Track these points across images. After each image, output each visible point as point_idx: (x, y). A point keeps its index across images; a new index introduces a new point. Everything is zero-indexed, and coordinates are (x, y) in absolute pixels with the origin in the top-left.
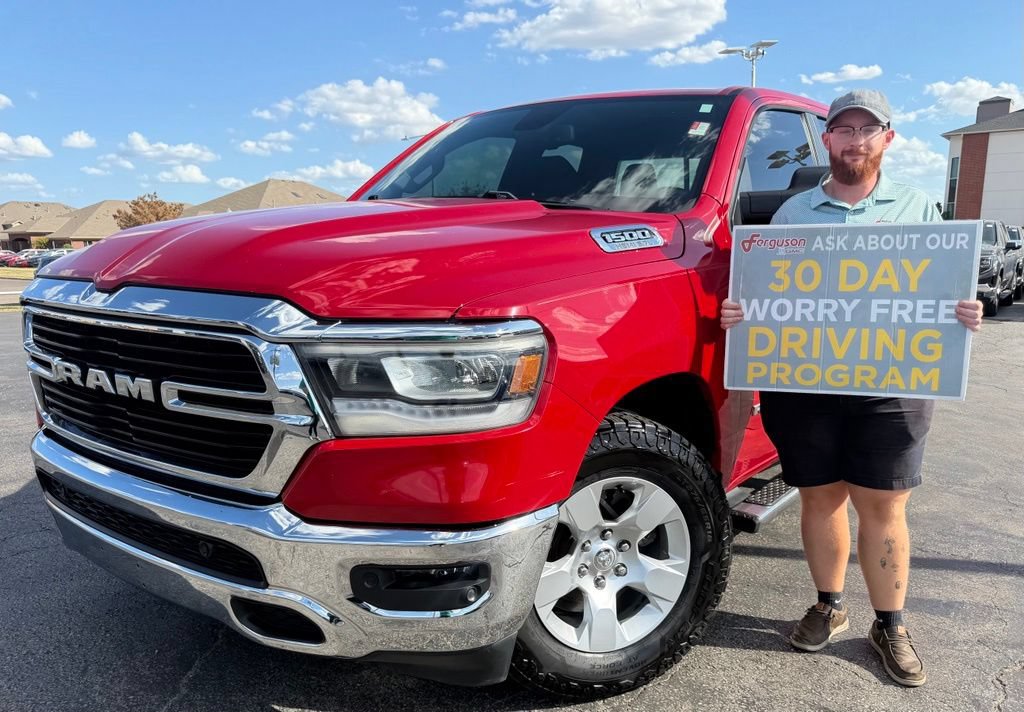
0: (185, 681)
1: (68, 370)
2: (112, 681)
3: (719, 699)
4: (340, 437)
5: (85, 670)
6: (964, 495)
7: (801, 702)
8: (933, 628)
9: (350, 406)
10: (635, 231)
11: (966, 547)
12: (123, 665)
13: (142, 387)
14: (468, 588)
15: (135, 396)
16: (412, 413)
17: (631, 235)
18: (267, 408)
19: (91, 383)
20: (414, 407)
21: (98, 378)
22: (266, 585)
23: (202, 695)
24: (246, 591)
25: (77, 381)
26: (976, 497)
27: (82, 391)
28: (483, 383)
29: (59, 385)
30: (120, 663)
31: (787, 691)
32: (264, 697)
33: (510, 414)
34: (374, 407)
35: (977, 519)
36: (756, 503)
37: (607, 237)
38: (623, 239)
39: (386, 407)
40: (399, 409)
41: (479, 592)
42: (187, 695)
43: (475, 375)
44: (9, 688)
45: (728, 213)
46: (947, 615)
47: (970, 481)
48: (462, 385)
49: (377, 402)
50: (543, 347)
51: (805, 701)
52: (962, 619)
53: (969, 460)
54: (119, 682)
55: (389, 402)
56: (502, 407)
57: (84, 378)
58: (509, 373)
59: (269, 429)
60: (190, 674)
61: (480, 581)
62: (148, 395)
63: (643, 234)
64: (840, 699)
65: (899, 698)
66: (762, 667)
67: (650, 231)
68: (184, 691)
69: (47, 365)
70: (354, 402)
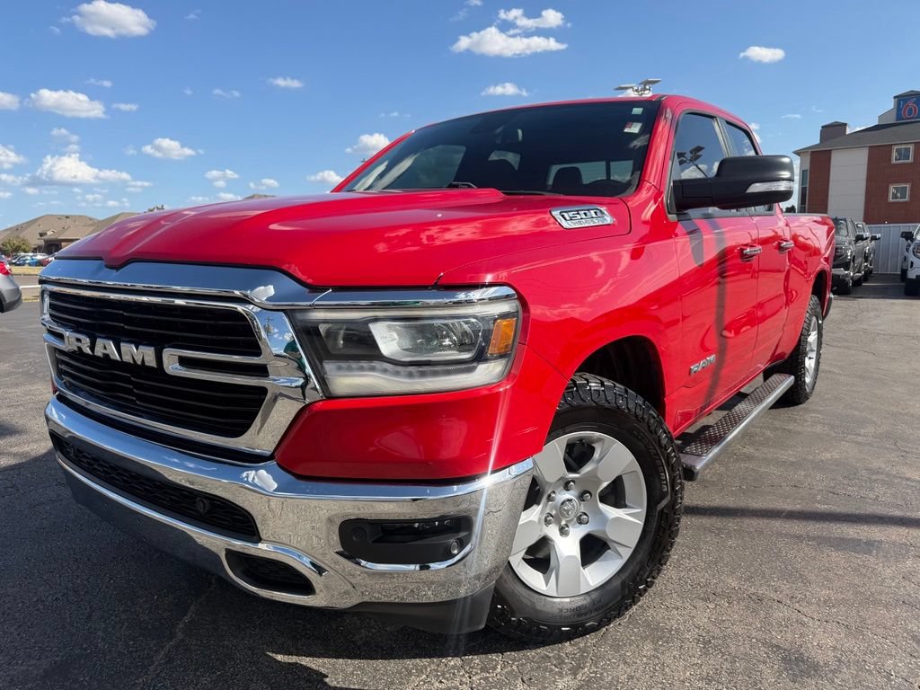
0: (181, 626)
1: (78, 340)
2: (114, 627)
3: (677, 638)
4: (330, 397)
5: (90, 616)
6: (859, 443)
7: (754, 640)
8: (859, 565)
9: (340, 368)
10: (588, 210)
11: (872, 489)
12: (124, 611)
13: (146, 355)
14: (451, 541)
15: (139, 363)
16: (397, 374)
17: (585, 214)
18: (262, 371)
19: (99, 352)
20: (400, 369)
21: (105, 347)
22: (259, 540)
23: (197, 640)
24: (238, 545)
25: (88, 351)
26: (870, 445)
27: (92, 359)
28: (461, 346)
29: (71, 354)
30: (121, 609)
31: (738, 629)
32: (254, 642)
33: (487, 374)
34: (362, 369)
35: (876, 464)
36: (692, 454)
37: (566, 215)
38: (579, 217)
39: (373, 369)
40: (385, 371)
41: (462, 544)
42: (182, 641)
43: (455, 338)
44: (19, 635)
45: (664, 196)
46: (870, 553)
47: (863, 431)
48: (442, 348)
49: (365, 364)
50: (517, 312)
51: (757, 639)
52: (884, 556)
53: (856, 413)
54: (121, 628)
55: (376, 364)
56: (482, 367)
57: (92, 347)
58: (487, 335)
59: (263, 391)
60: (186, 619)
61: (463, 534)
62: (151, 361)
63: (596, 213)
64: (789, 636)
65: (843, 635)
66: (712, 606)
67: (601, 211)
68: (180, 636)
69: (60, 337)
70: (344, 364)
